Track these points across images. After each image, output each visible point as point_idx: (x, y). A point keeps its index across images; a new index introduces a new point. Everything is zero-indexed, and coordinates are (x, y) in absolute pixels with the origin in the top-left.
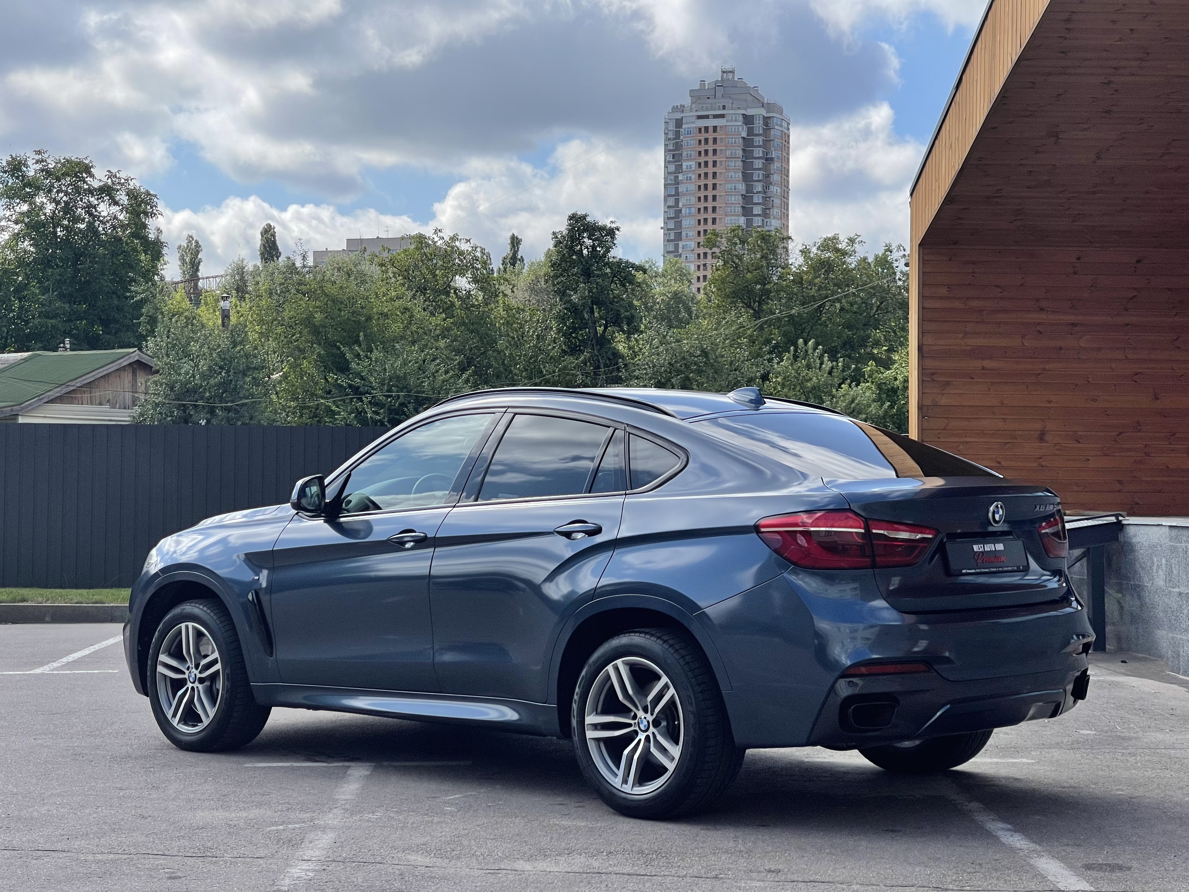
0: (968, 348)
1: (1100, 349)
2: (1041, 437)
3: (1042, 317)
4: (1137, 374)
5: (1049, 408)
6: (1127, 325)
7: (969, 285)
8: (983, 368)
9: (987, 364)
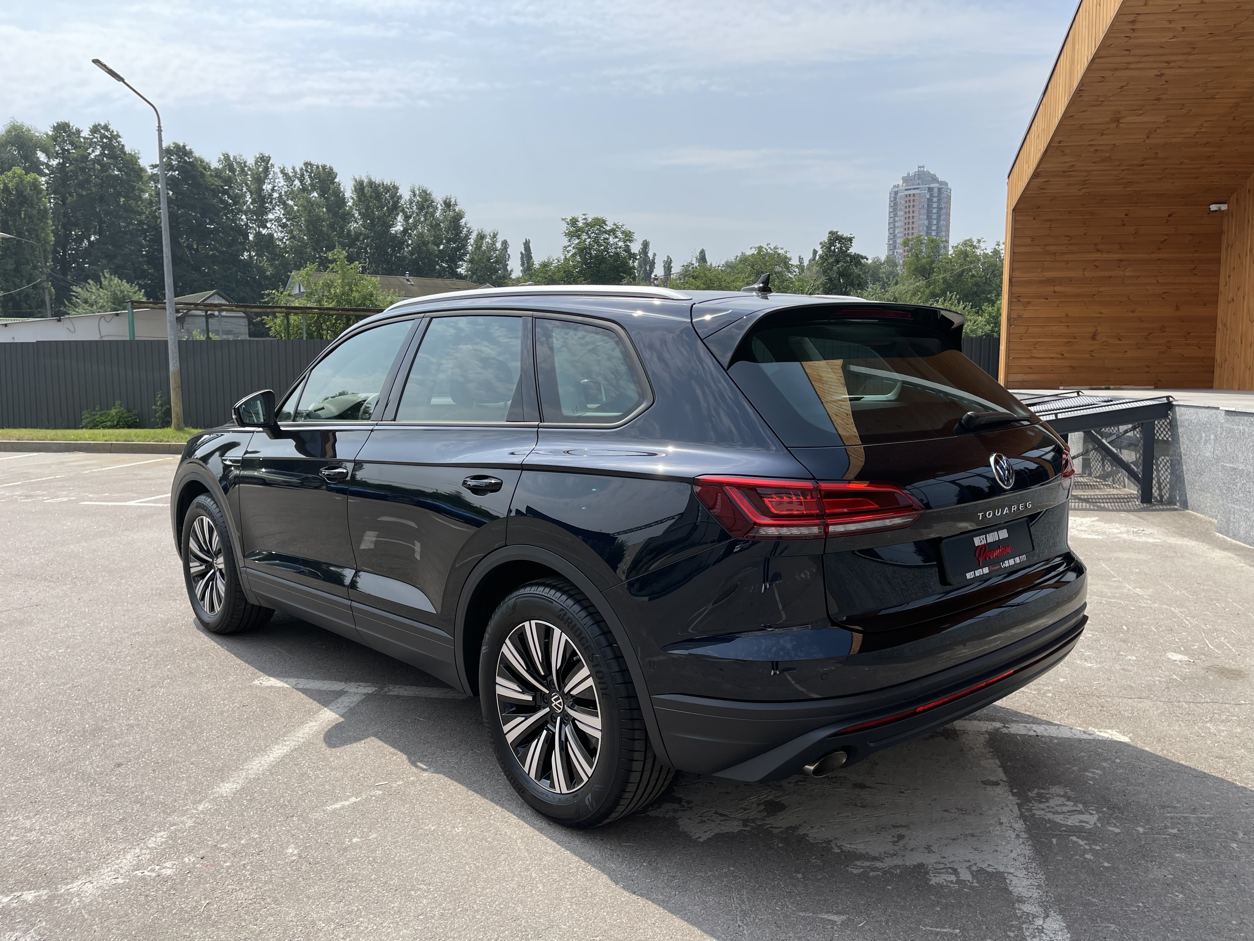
0: (1044, 279)
1: (1139, 277)
2: (1094, 338)
3: (1098, 256)
4: (1164, 293)
5: (1100, 317)
6: (1159, 259)
7: (1048, 236)
8: (1054, 292)
9: (1057, 289)
